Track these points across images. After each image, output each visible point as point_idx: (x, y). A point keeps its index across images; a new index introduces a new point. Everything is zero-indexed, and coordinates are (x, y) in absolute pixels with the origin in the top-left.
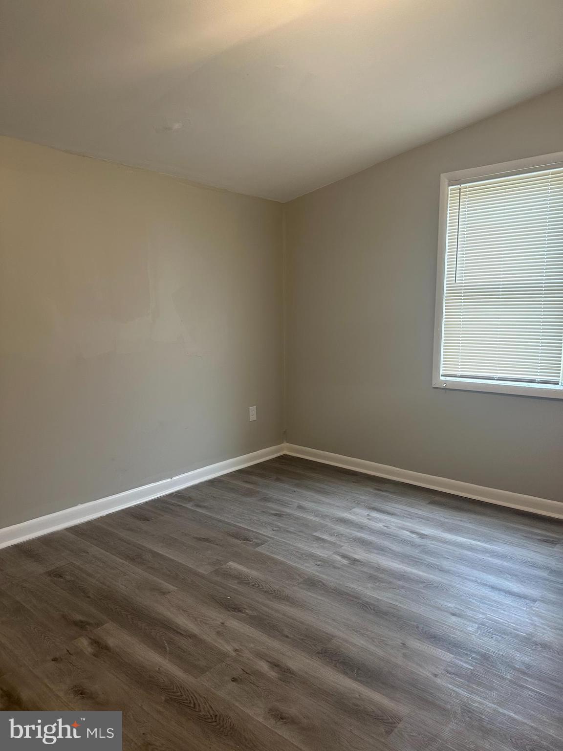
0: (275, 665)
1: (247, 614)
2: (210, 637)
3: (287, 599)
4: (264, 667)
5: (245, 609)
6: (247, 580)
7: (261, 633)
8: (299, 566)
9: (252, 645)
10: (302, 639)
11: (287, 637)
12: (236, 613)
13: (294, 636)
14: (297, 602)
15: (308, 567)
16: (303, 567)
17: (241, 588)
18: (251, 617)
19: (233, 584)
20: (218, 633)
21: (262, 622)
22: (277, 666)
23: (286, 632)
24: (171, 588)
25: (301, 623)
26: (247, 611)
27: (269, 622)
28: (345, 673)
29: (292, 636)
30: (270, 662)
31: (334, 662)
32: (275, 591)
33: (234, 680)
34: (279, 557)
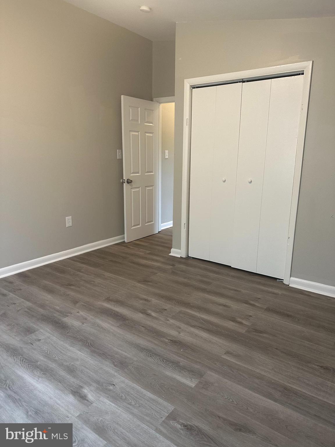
0: (149, 315)
1: (167, 339)
2: (183, 326)
3: (142, 349)
4: (153, 314)
5: (169, 342)
6: (173, 366)
7: (157, 328)
8: (130, 383)
9: (160, 322)
10: (135, 325)
11: (143, 327)
12: (174, 339)
13: (139, 327)
14: (135, 347)
15: (123, 382)
16: (127, 381)
17: (176, 358)
18: (164, 337)
19: (183, 362)
20: (180, 328)
21: (156, 334)
22: (148, 315)
23: (143, 329)
24: (225, 357)
25: (134, 333)
26: (167, 341)
27: (153, 334)
28: (118, 312)
29: (140, 327)
30: (151, 316)
31: (121, 316)
32: (151, 356)
33: (166, 310)
34: (149, 394)
